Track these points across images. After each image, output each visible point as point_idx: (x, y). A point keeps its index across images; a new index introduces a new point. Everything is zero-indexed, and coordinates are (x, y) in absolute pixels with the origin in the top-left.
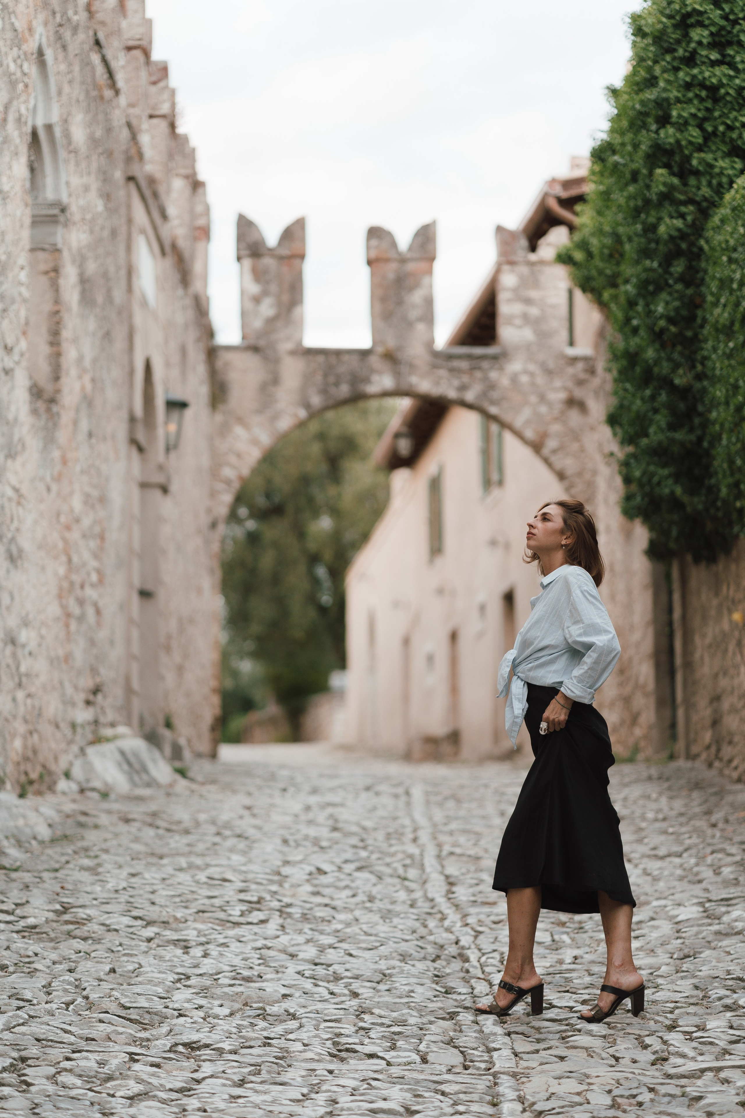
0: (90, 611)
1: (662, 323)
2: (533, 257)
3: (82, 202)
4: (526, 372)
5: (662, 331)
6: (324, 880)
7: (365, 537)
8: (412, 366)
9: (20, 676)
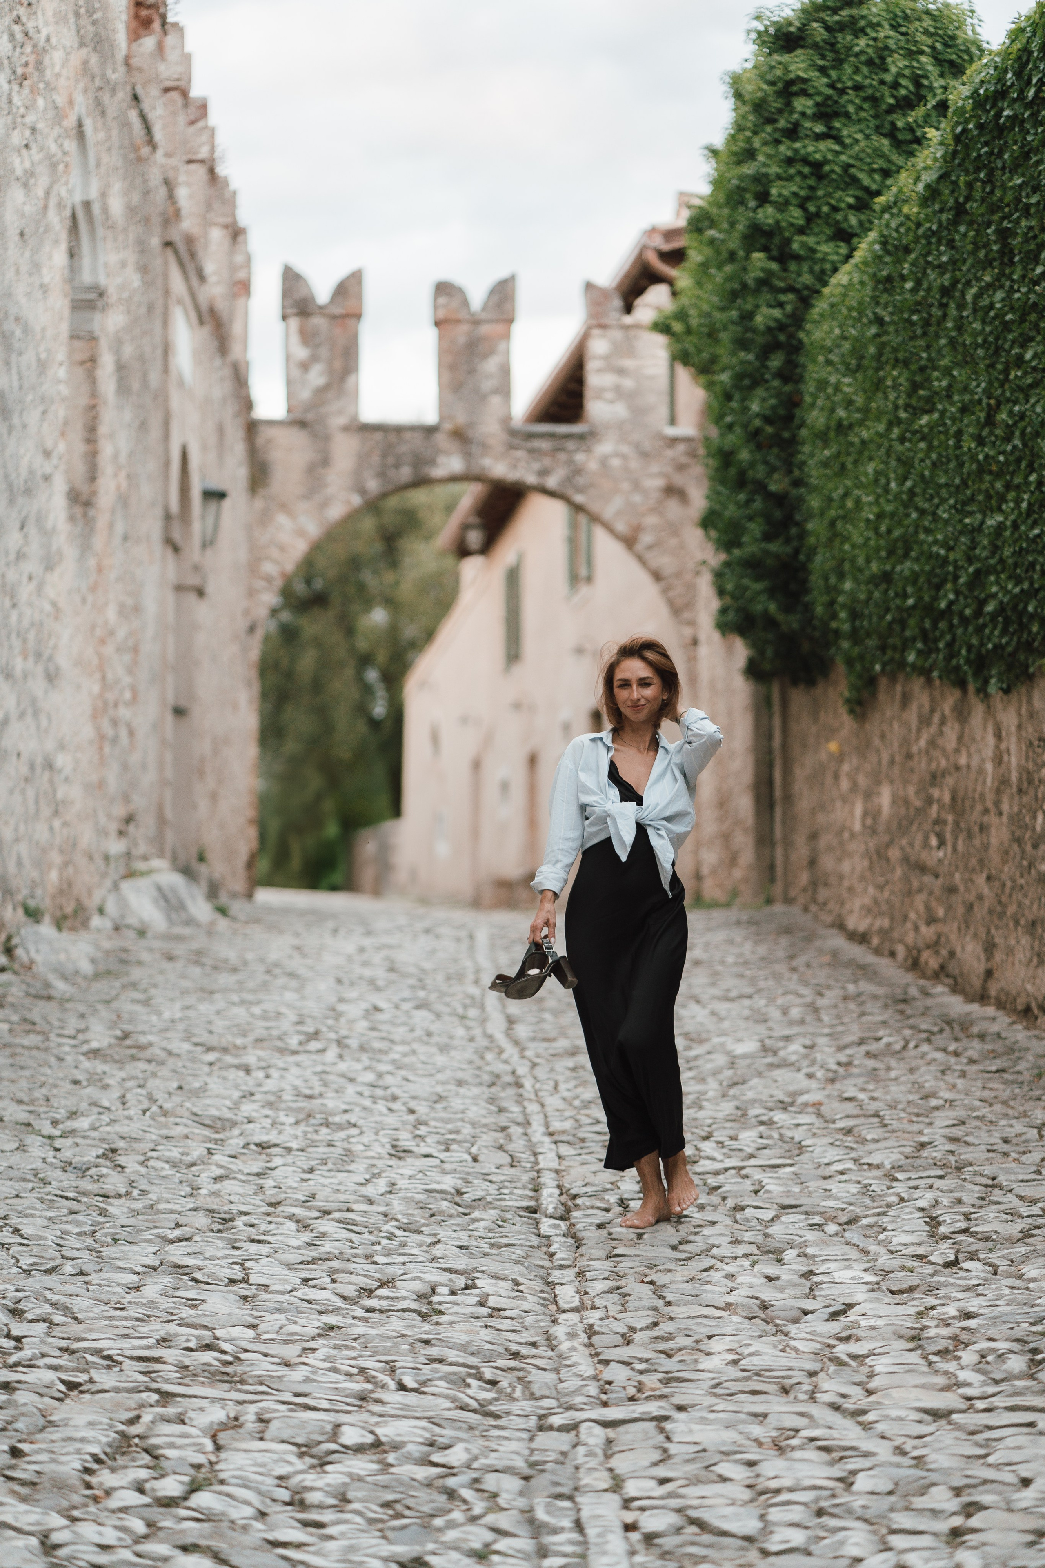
0: (123, 733)
1: (757, 423)
2: (628, 320)
3: (119, 280)
4: (617, 454)
5: (757, 432)
6: (379, 1016)
7: (429, 635)
8: (485, 447)
9: (57, 804)
